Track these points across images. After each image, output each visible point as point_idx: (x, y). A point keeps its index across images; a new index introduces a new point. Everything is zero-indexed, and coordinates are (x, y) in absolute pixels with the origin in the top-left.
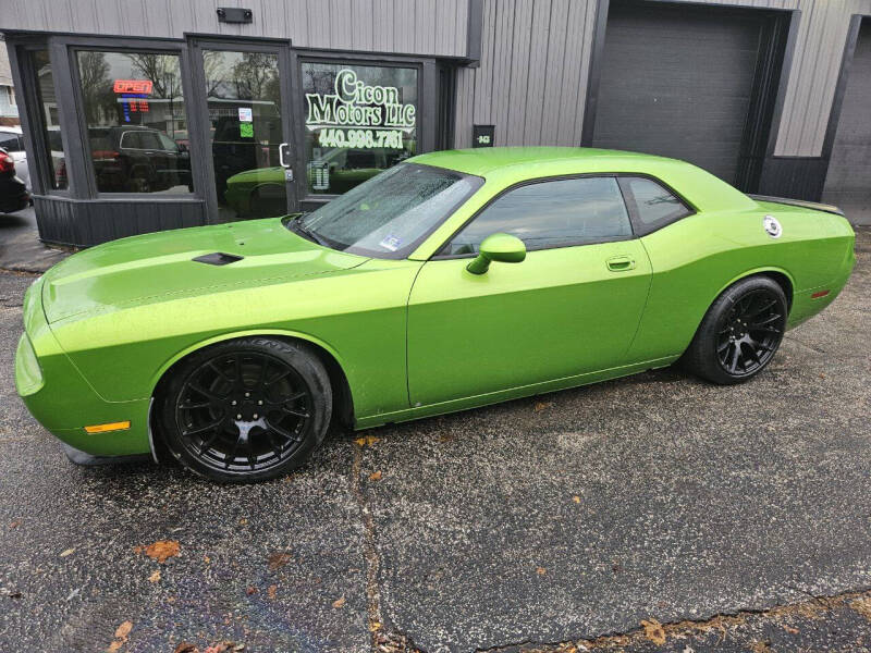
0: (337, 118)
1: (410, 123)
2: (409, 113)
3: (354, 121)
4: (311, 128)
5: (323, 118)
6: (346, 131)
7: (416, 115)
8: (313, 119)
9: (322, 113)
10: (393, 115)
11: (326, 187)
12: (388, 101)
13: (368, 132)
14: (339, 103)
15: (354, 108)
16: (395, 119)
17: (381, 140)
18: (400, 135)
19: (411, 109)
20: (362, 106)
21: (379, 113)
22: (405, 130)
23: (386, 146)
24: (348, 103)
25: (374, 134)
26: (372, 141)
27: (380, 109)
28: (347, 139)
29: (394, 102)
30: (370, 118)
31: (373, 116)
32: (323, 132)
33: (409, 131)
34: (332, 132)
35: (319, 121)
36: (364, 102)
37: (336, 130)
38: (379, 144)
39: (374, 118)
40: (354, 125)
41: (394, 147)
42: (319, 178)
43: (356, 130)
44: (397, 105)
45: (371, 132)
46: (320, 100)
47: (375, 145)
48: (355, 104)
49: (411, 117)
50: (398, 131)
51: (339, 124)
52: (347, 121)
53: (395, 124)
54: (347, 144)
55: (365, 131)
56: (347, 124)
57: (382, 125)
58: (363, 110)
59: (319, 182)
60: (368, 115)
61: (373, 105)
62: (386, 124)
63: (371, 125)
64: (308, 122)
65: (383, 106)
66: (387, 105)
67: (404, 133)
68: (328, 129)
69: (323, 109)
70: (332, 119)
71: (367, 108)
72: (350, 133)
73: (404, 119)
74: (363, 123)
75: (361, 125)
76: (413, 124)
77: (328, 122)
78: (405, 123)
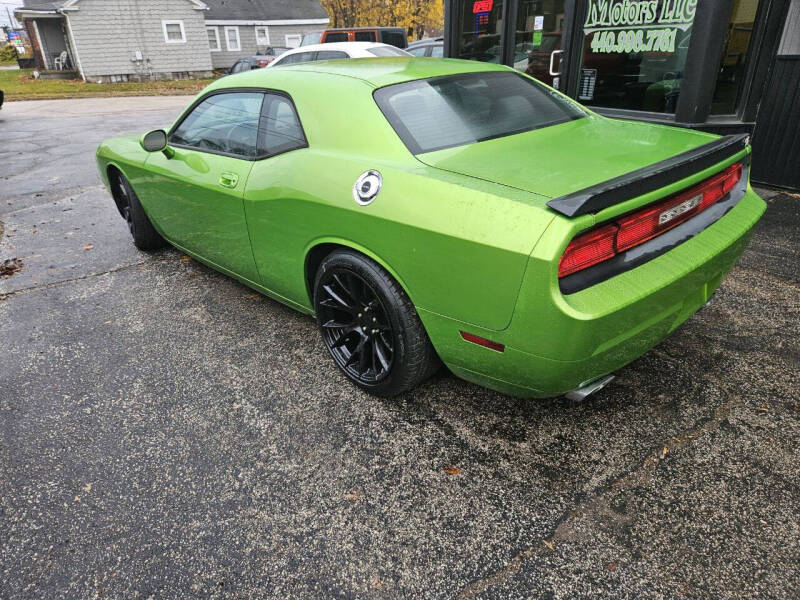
0: (611, 19)
1: (688, 17)
2: (689, 4)
3: (627, 20)
4: (587, 32)
5: (598, 19)
6: (617, 33)
7: (697, 6)
8: (590, 22)
9: (599, 14)
10: (671, 9)
13: (639, 32)
15: (630, 5)
16: (671, 14)
17: (651, 42)
18: (674, 33)
21: (654, 8)
22: (679, 26)
23: (656, 49)
25: (645, 34)
26: (641, 43)
28: (616, 43)
30: (644, 15)
31: (647, 12)
32: (597, 35)
33: (685, 28)
34: (604, 34)
35: (595, 23)
37: (609, 31)
38: (648, 47)
39: (648, 15)
40: (627, 25)
41: (664, 50)
42: (585, 86)
43: (627, 31)
45: (642, 34)
47: (643, 48)
49: (691, 9)
50: (672, 29)
51: (612, 26)
52: (620, 20)
53: (670, 20)
54: (615, 48)
55: (635, 31)
56: (620, 25)
57: (655, 22)
58: (639, 5)
59: (585, 91)
60: (643, 10)
62: (660, 21)
63: (643, 24)
64: (586, 25)
67: (679, 31)
68: (601, 32)
69: (600, 9)
70: (607, 20)
72: (621, 34)
73: (682, 13)
74: (636, 21)
75: (634, 25)
76: (692, 18)
77: (603, 24)
78: (682, 18)
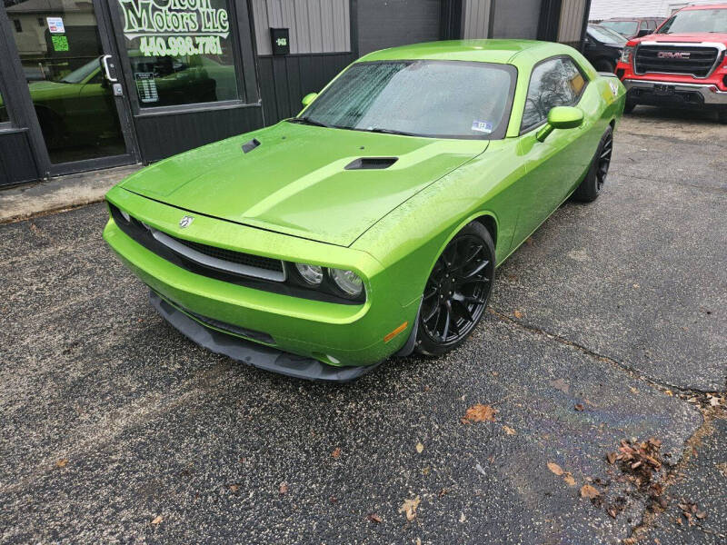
0: (154, 24)
1: (224, 28)
2: (222, 17)
3: (172, 28)
4: (130, 37)
5: (140, 25)
6: (166, 39)
7: (228, 20)
8: (131, 27)
9: (139, 21)
10: (209, 20)
11: (155, 100)
12: (201, 6)
13: (188, 38)
14: (154, 9)
15: (170, 14)
16: (210, 24)
17: (201, 46)
18: (218, 39)
19: (223, 13)
20: (178, 11)
21: (195, 19)
22: (221, 35)
23: (207, 52)
24: (164, 8)
25: (194, 40)
26: (192, 47)
27: (195, 14)
28: (168, 47)
29: (207, 7)
30: (187, 24)
31: (189, 21)
32: (143, 41)
33: (225, 36)
34: (152, 40)
35: (137, 28)
36: (179, 7)
37: (156, 37)
38: (200, 51)
39: (191, 25)
40: (173, 31)
41: (214, 52)
42: (146, 89)
43: (176, 37)
44: (210, 10)
45: (191, 39)
46: (135, 7)
47: (196, 51)
48: (170, 10)
49: (224, 22)
50: (216, 37)
51: (158, 32)
52: (165, 27)
53: (212, 30)
54: (169, 52)
55: (184, 37)
56: (166, 31)
57: (199, 31)
58: (179, 15)
59: (147, 94)
60: (185, 20)
61: (188, 10)
62: (203, 29)
63: (189, 32)
64: (126, 30)
65: (197, 11)
66: (201, 10)
67: (221, 38)
68: (148, 38)
69: (139, 16)
70: (150, 26)
71: (183, 13)
72: (170, 40)
73: (219, 24)
74: (181, 28)
75: (180, 32)
76: (227, 29)
77: (146, 30)
78: (220, 29)
